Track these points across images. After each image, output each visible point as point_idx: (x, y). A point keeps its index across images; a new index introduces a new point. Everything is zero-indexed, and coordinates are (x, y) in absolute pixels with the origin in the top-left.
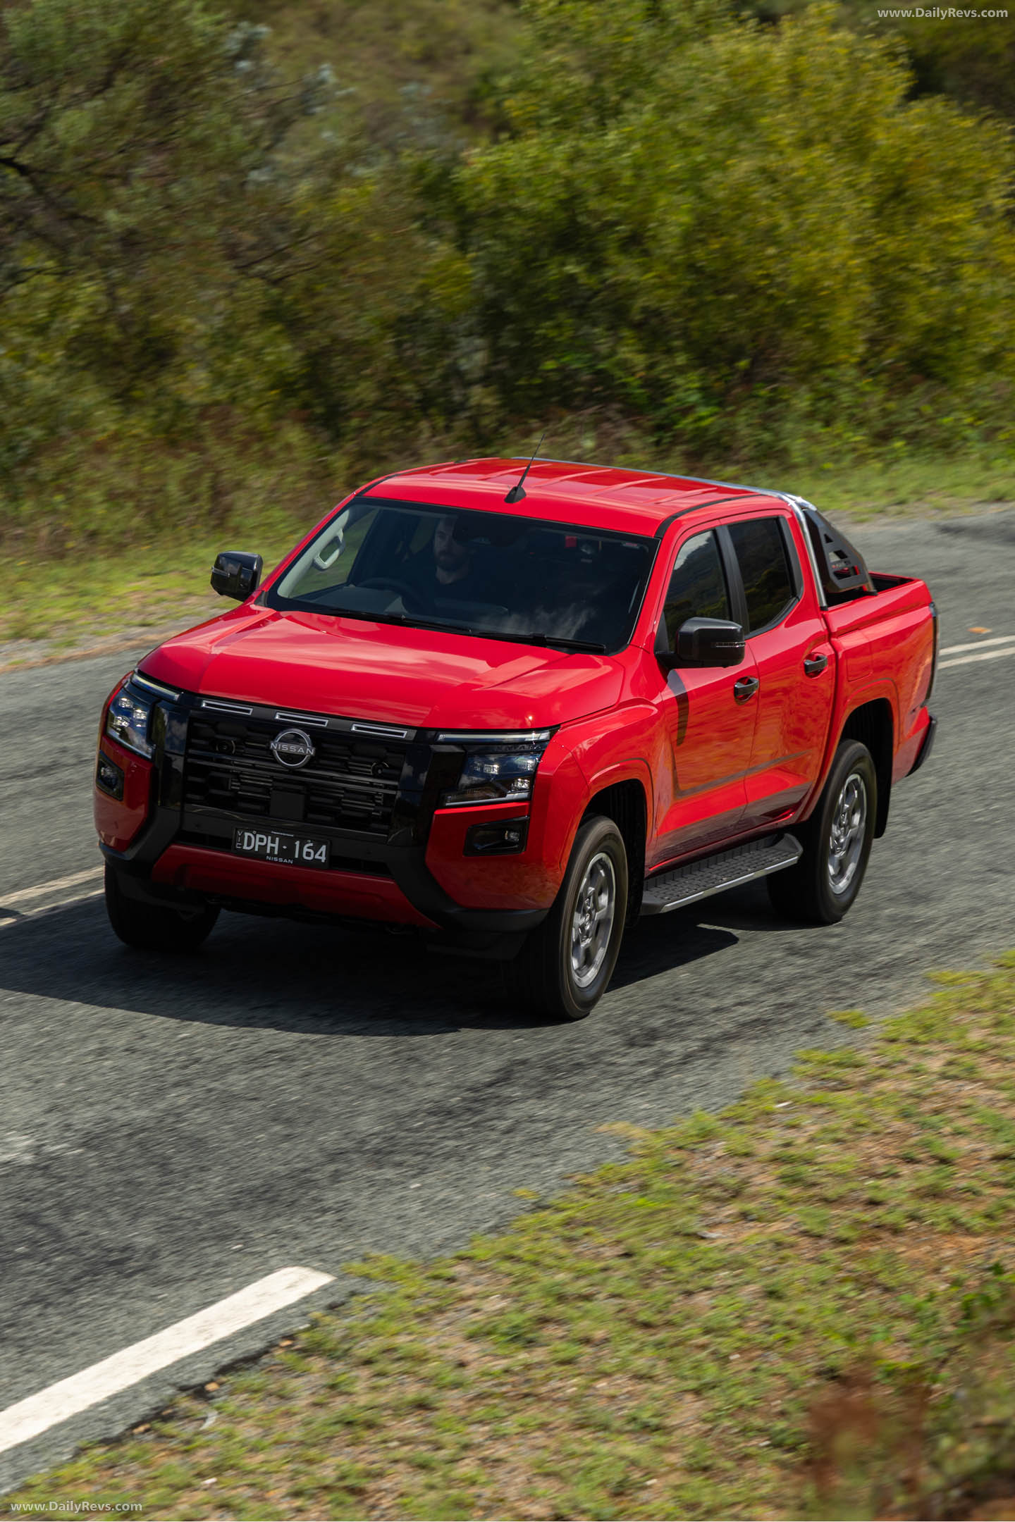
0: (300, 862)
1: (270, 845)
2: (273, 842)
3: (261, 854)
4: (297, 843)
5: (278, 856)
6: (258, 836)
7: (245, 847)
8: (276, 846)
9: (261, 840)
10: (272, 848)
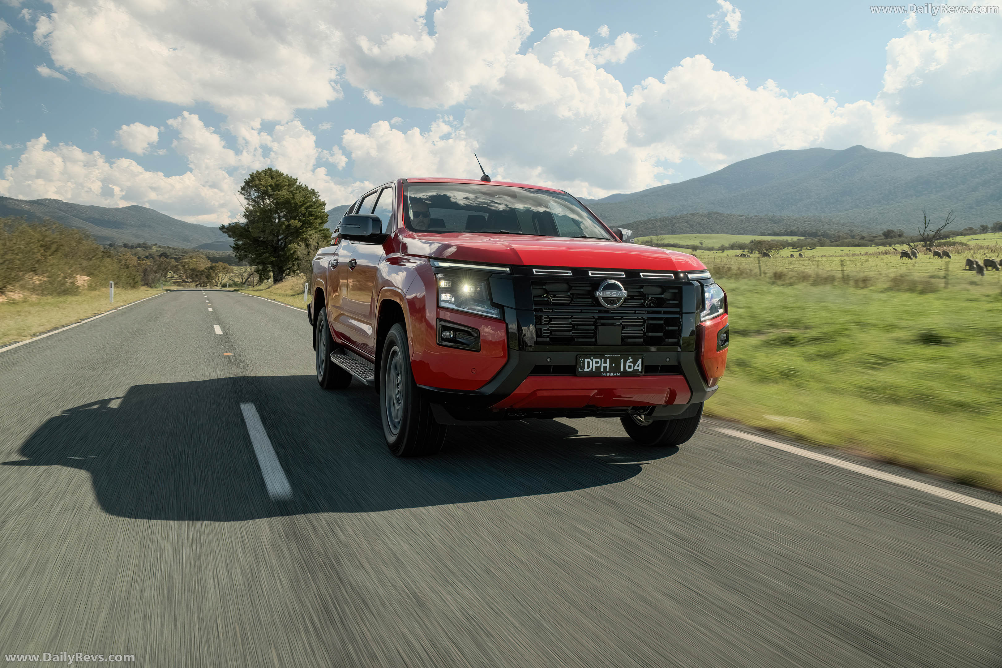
0: (625, 374)
1: (603, 365)
2: (605, 362)
3: (597, 373)
4: (622, 361)
5: (609, 372)
6: (594, 360)
7: (586, 370)
8: (608, 365)
9: (597, 363)
10: (605, 367)
